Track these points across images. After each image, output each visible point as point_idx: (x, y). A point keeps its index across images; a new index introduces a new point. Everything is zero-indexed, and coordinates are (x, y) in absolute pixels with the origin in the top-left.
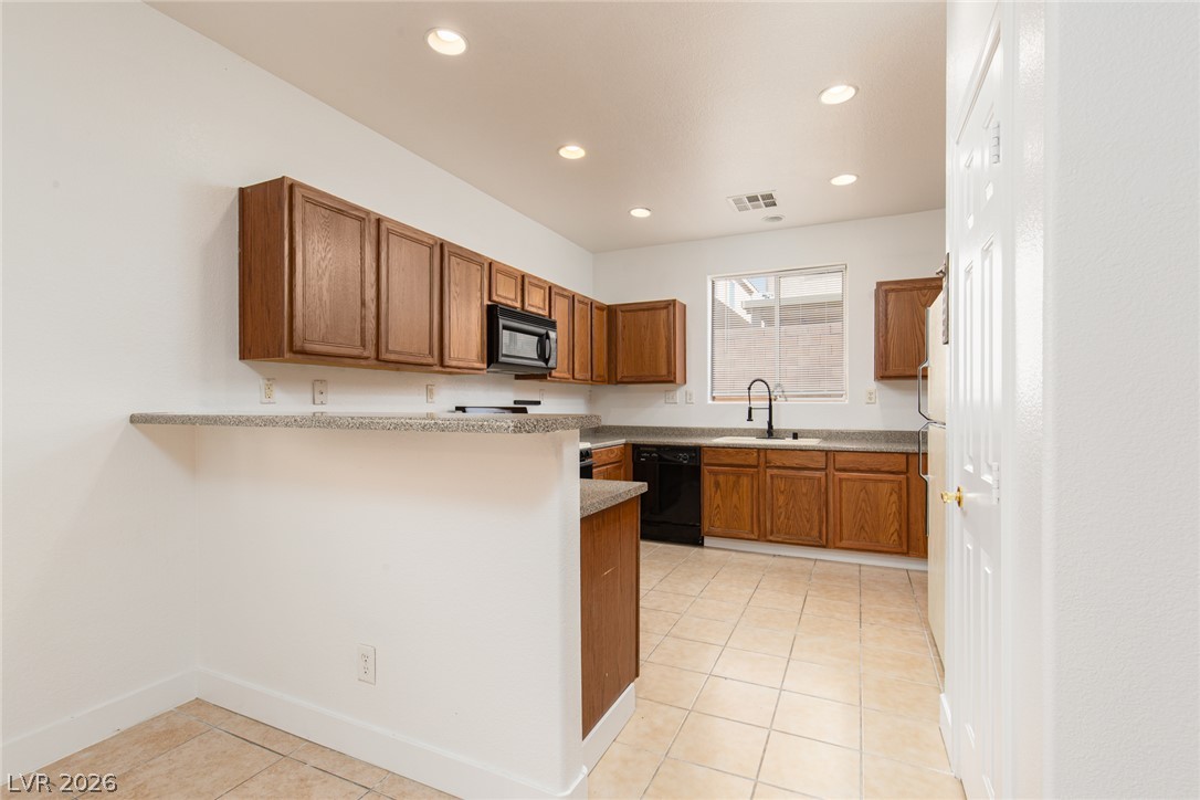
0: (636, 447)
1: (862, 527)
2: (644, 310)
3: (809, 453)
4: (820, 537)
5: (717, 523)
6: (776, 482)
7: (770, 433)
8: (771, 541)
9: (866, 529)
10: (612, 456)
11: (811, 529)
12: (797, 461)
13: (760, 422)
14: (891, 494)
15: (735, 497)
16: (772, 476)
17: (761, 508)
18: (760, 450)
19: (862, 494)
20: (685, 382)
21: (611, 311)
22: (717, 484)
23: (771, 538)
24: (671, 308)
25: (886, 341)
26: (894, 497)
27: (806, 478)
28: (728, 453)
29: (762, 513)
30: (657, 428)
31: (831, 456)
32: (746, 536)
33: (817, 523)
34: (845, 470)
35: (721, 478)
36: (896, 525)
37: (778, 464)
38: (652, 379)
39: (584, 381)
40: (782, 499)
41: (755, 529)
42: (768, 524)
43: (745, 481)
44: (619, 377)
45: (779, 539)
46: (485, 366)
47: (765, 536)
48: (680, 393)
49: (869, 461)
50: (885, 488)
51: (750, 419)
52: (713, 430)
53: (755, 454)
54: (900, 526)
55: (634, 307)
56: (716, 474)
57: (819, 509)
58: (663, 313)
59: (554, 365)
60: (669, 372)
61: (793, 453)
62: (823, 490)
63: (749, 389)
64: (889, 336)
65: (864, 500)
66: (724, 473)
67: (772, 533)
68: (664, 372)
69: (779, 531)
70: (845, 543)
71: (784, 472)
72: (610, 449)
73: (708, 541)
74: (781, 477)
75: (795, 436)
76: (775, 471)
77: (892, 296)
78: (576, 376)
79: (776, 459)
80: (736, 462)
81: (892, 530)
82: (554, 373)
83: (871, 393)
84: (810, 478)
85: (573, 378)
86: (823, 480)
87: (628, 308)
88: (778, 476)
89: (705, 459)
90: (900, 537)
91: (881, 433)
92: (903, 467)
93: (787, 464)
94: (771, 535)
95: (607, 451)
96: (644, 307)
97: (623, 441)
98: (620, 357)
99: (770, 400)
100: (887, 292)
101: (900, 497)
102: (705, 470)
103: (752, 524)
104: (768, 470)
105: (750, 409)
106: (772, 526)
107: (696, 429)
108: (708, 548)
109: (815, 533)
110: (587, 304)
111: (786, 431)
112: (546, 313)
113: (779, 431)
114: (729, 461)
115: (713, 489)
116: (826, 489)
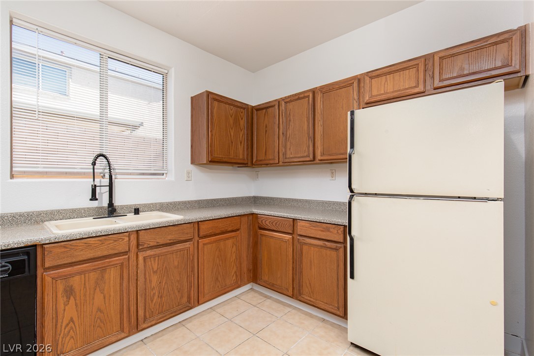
3: (180, 227)
4: (189, 301)
6: (149, 263)
8: (144, 328)
9: (219, 278)
11: (182, 297)
14: (232, 247)
15: (98, 298)
16: (145, 259)
17: (132, 298)
18: (129, 233)
19: (217, 253)
22: (69, 291)
23: (144, 326)
25: (213, 135)
26: (234, 249)
27: (177, 251)
28: (89, 246)
29: (132, 303)
31: (196, 226)
32: (113, 339)
33: (186, 290)
35: (76, 281)
37: (152, 244)
40: (154, 280)
41: (126, 325)
43: (112, 274)
45: (154, 322)
47: (138, 327)
49: (221, 226)
50: (230, 244)
51: (94, 198)
53: (126, 239)
54: (237, 268)
57: (189, 276)
64: (214, 132)
65: (218, 257)
66: (81, 273)
67: (144, 321)
69: (152, 315)
70: (206, 298)
71: (157, 251)
74: (155, 257)
75: (137, 211)
76: (149, 252)
79: (149, 239)
80: (99, 254)
81: (233, 273)
83: (189, 173)
84: (180, 250)
86: (191, 249)
88: (150, 257)
90: (237, 276)
92: (239, 226)
93: (161, 242)
99: (111, 178)
100: (213, 99)
101: (237, 248)
102: (46, 278)
103: (122, 320)
104: (140, 253)
105: (94, 187)
106: (145, 312)
109: (185, 299)
111: (127, 207)
114: (90, 255)
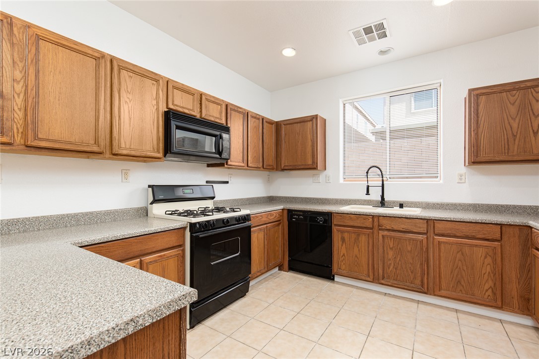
0: (290, 212)
1: (459, 282)
2: (298, 123)
3: (414, 221)
4: (422, 285)
5: (343, 267)
6: (386, 240)
7: (383, 203)
8: (383, 284)
9: (463, 283)
10: (272, 217)
11: (415, 278)
12: (403, 226)
13: (375, 195)
14: (486, 257)
15: (356, 249)
16: (383, 236)
17: (375, 259)
18: (373, 216)
19: (459, 255)
20: (325, 169)
21: (278, 125)
22: (343, 240)
23: (383, 282)
24: (315, 120)
25: (477, 134)
26: (489, 260)
27: (410, 239)
28: (351, 218)
29: (375, 262)
30: (308, 198)
31: (431, 223)
32: (364, 278)
33: (419, 275)
34: (443, 235)
35: (346, 235)
36: (491, 283)
37: (388, 228)
38: (302, 167)
39: (257, 168)
40: (391, 254)
41: (371, 274)
42: (381, 271)
43: (363, 239)
44: (282, 166)
45: (390, 284)
46: (161, 155)
47: (378, 279)
48: (322, 177)
49: (465, 229)
50: (480, 252)
51: (368, 193)
52: (343, 200)
53: (371, 220)
54: (495, 284)
55: (291, 122)
56: (342, 232)
57: (421, 264)
58: (310, 124)
59: (227, 157)
60: (313, 162)
61: (400, 220)
62: (424, 249)
63: (367, 173)
64: (480, 130)
65: (460, 260)
66: (348, 232)
67: (383, 278)
68: (310, 162)
69: (389, 277)
70: (443, 292)
71: (393, 234)
72: (269, 213)
73: (337, 278)
74: (391, 237)
75: (401, 206)
76: (386, 233)
77: (483, 99)
78: (250, 165)
79: (387, 224)
80: (356, 224)
81: (487, 287)
82: (229, 163)
83: (461, 176)
84: (414, 240)
85: (248, 166)
86: (425, 242)
87: (288, 122)
88: (388, 236)
89: (335, 221)
90: (494, 294)
91: (470, 205)
92: (498, 236)
93: (395, 228)
94: (383, 279)
95: (268, 215)
96: (298, 121)
97: (282, 207)
98: (283, 154)
99: (383, 181)
100: (478, 96)
101: (494, 261)
102: (335, 229)
103: (369, 270)
104: (380, 232)
105: (368, 187)
106: (383, 273)
107: (332, 200)
108: (338, 283)
109: (418, 282)
110: (259, 119)
111: (394, 202)
112: (223, 122)
113: (389, 202)
114: (352, 224)
115: (340, 243)
116: (427, 249)
